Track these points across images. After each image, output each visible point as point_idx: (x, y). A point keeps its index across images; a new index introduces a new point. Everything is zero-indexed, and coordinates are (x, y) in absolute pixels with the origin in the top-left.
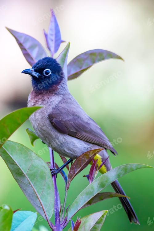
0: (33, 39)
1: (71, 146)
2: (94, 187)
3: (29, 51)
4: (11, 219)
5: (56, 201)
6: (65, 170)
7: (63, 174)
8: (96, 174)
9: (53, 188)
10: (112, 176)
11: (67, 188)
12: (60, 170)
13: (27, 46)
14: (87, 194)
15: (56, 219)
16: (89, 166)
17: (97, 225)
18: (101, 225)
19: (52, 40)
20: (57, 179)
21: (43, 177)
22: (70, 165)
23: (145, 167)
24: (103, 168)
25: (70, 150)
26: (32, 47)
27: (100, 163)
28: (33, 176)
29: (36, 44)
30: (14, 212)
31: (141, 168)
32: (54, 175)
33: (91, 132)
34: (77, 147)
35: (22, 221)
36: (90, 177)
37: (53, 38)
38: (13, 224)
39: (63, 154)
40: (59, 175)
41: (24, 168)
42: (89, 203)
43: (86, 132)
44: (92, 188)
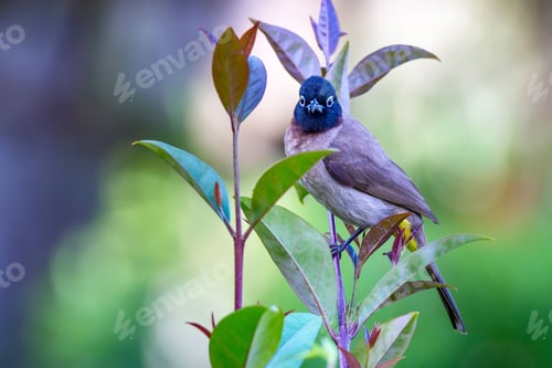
0: (294, 36)
1: (361, 208)
2: (401, 272)
3: (288, 54)
4: (281, 326)
5: (341, 295)
6: (353, 244)
7: (351, 252)
8: (404, 251)
9: (334, 275)
10: (427, 254)
11: (357, 276)
12: (346, 246)
13: (285, 46)
14: (389, 283)
15: (340, 324)
16: (392, 239)
17: (403, 336)
18: (409, 336)
19: (325, 34)
20: (340, 262)
21: (318, 259)
22: (360, 237)
23: (480, 239)
24: (413, 242)
25: (360, 214)
26: (293, 49)
27: (407, 233)
28: (303, 257)
29: (299, 43)
30: (286, 314)
31: (474, 240)
32: (336, 255)
33: (392, 185)
34: (370, 209)
35: (298, 329)
36: (393, 256)
37: (326, 31)
38: (284, 333)
39: (349, 222)
40: (345, 254)
41: (287, 244)
42: (393, 298)
43: (383, 184)
44: (397, 274)
